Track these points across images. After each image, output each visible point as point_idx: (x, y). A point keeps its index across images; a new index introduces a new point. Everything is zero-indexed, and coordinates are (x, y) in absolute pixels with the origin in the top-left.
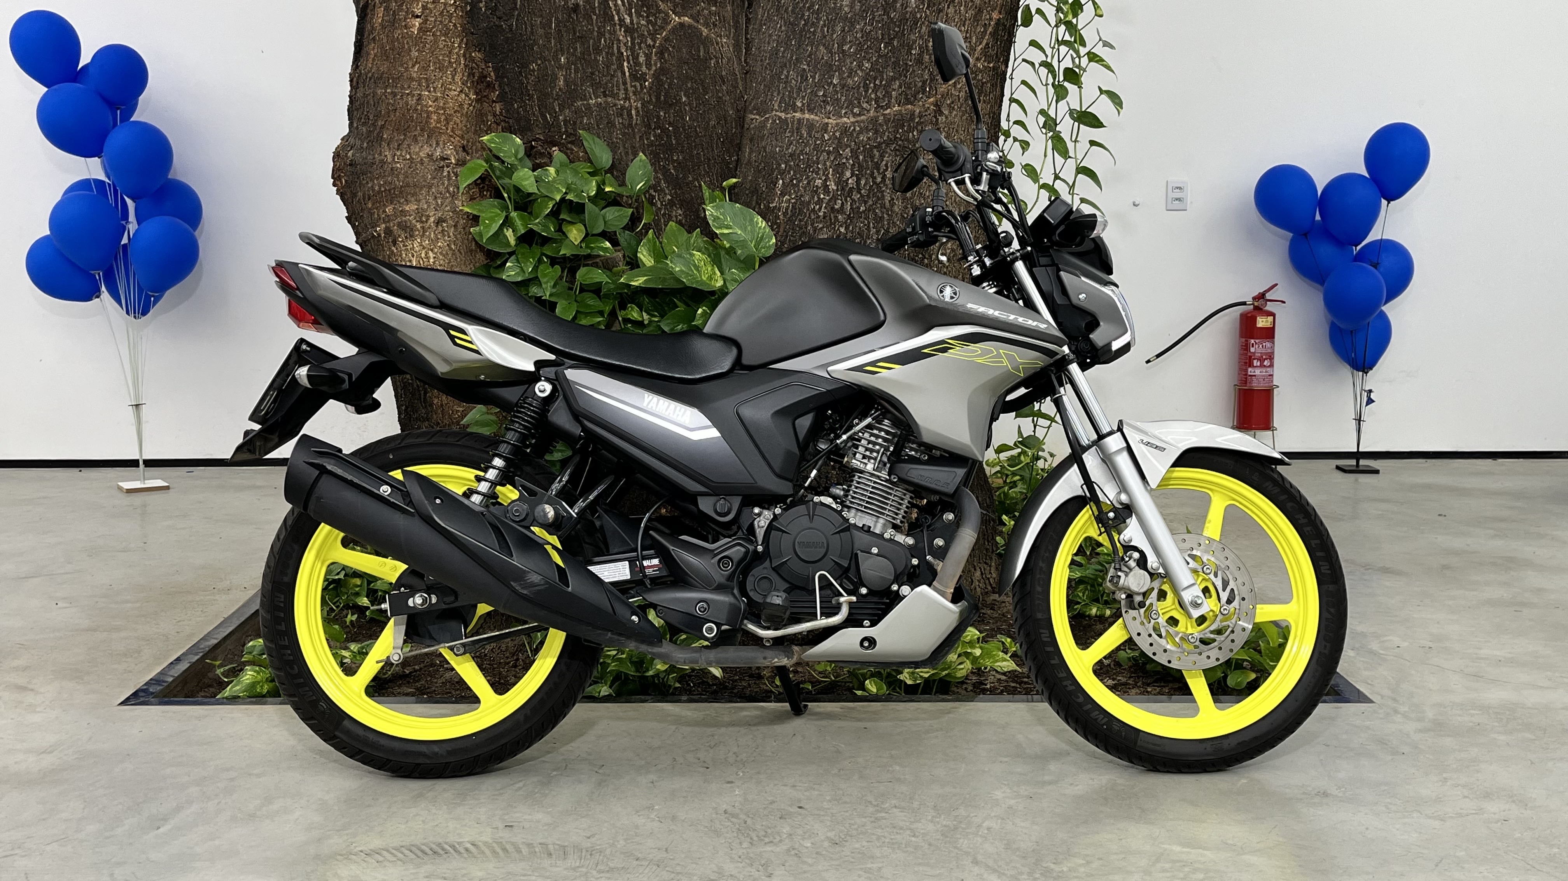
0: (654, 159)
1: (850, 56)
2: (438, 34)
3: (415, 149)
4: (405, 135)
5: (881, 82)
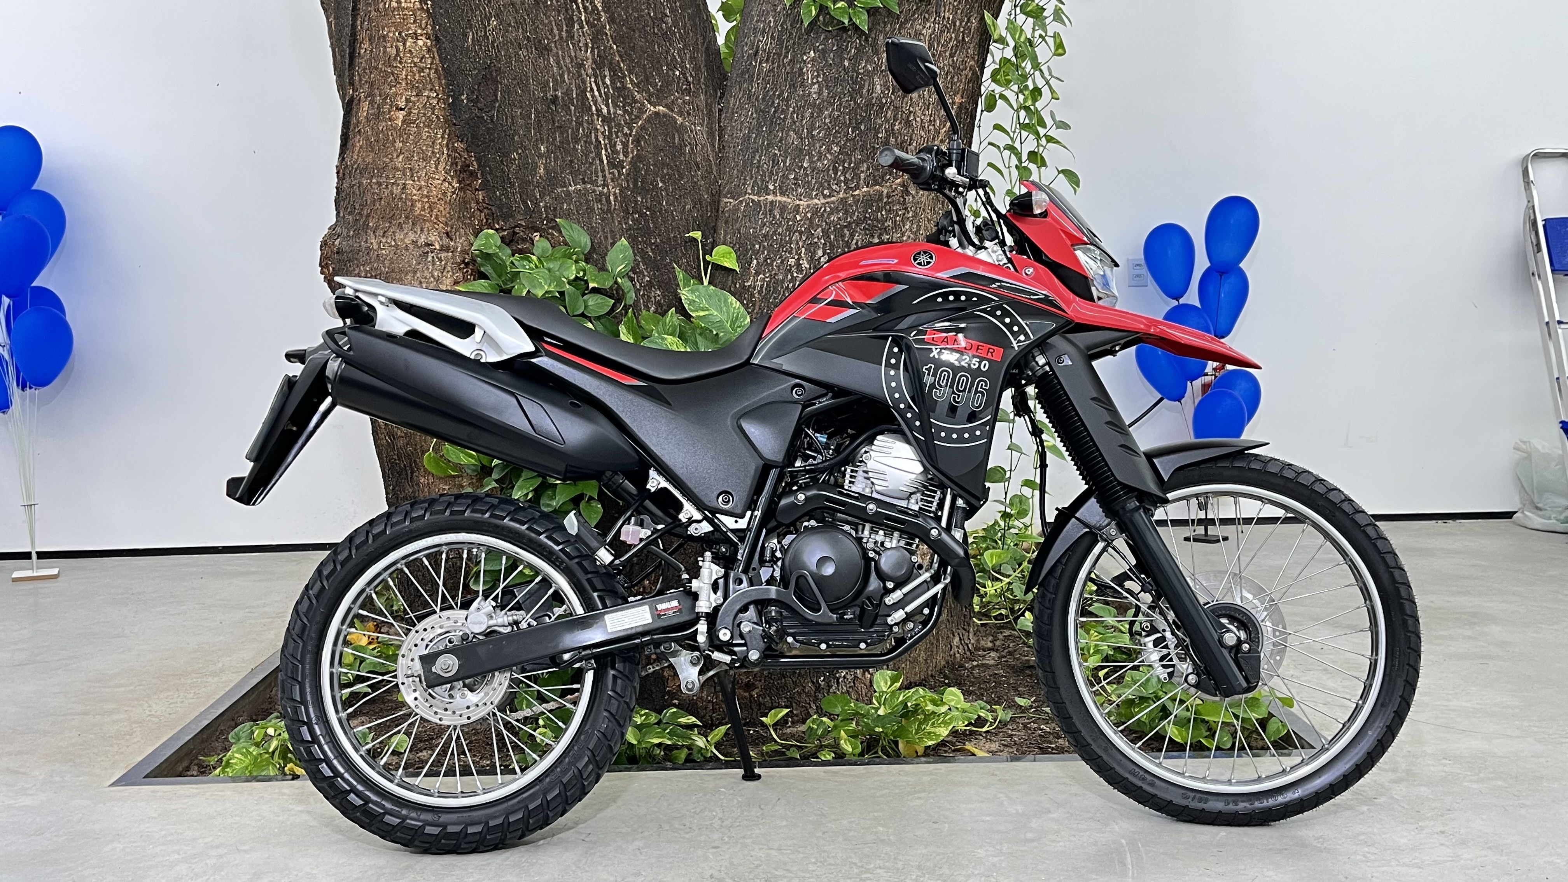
0: (633, 241)
1: (819, 140)
2: (422, 125)
3: (399, 236)
4: (390, 223)
5: (849, 165)
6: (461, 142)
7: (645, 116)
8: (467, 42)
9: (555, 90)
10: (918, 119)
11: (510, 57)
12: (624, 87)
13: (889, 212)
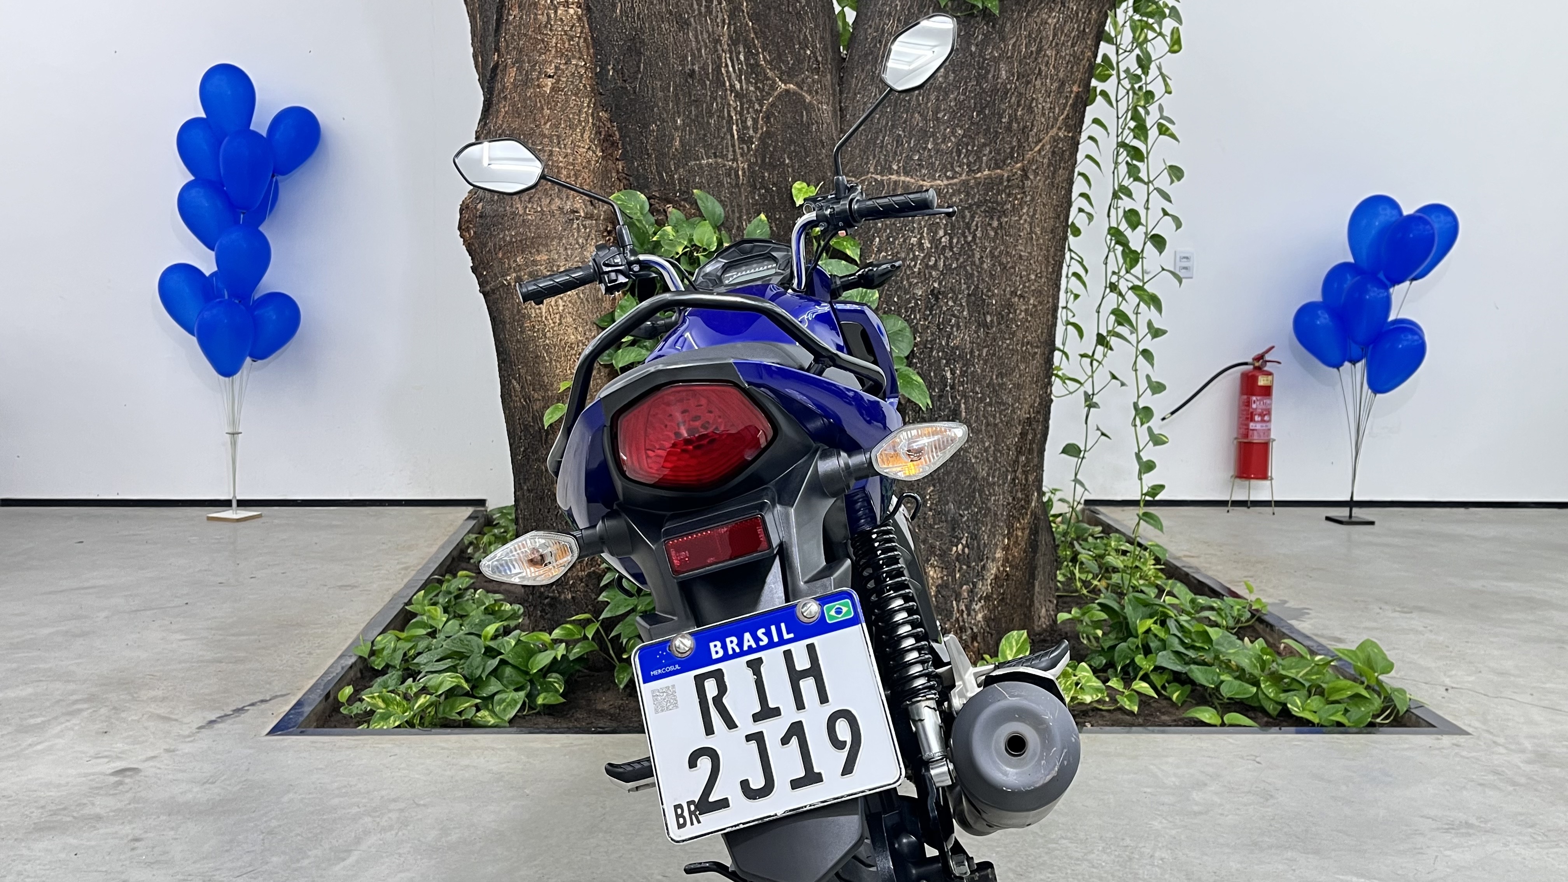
1: (944, 123)
2: (570, 93)
3: (545, 201)
5: (973, 148)
6: (606, 111)
7: (776, 94)
8: (616, 12)
9: (693, 64)
10: (1040, 106)
11: (654, 30)
12: (758, 65)
13: (1009, 195)
